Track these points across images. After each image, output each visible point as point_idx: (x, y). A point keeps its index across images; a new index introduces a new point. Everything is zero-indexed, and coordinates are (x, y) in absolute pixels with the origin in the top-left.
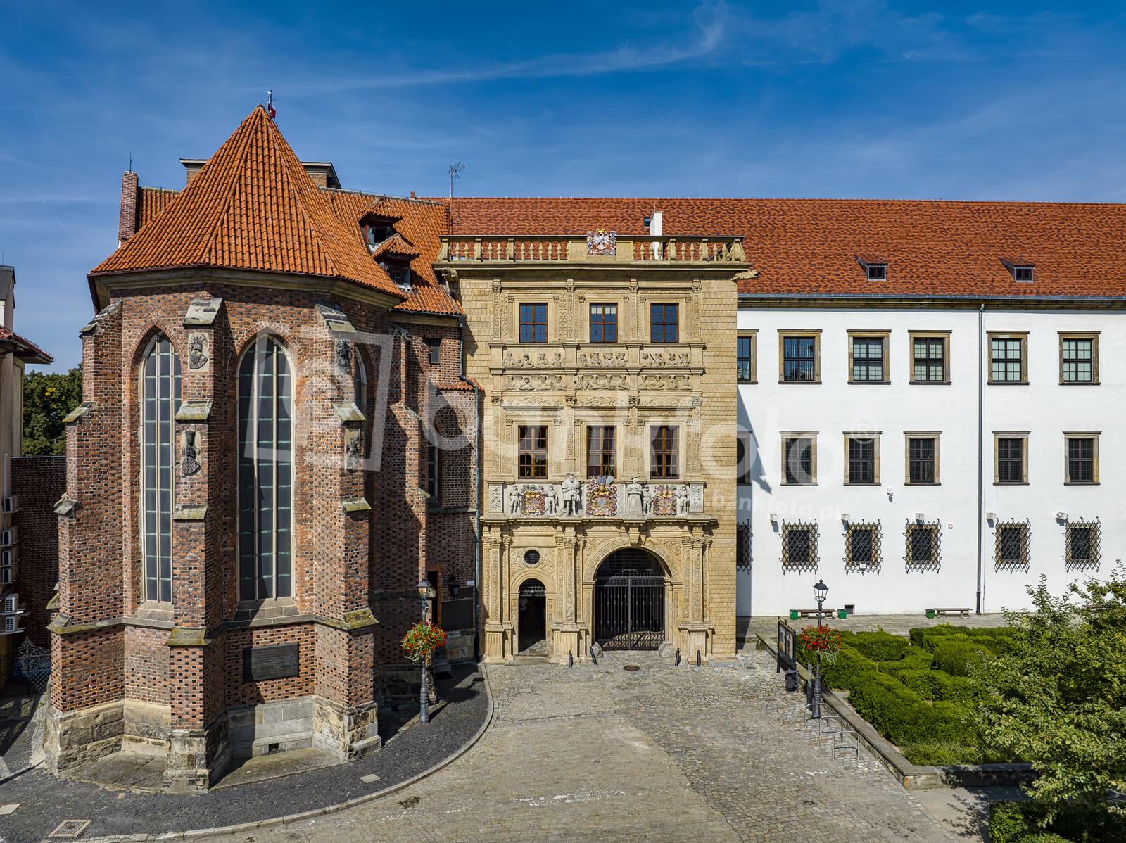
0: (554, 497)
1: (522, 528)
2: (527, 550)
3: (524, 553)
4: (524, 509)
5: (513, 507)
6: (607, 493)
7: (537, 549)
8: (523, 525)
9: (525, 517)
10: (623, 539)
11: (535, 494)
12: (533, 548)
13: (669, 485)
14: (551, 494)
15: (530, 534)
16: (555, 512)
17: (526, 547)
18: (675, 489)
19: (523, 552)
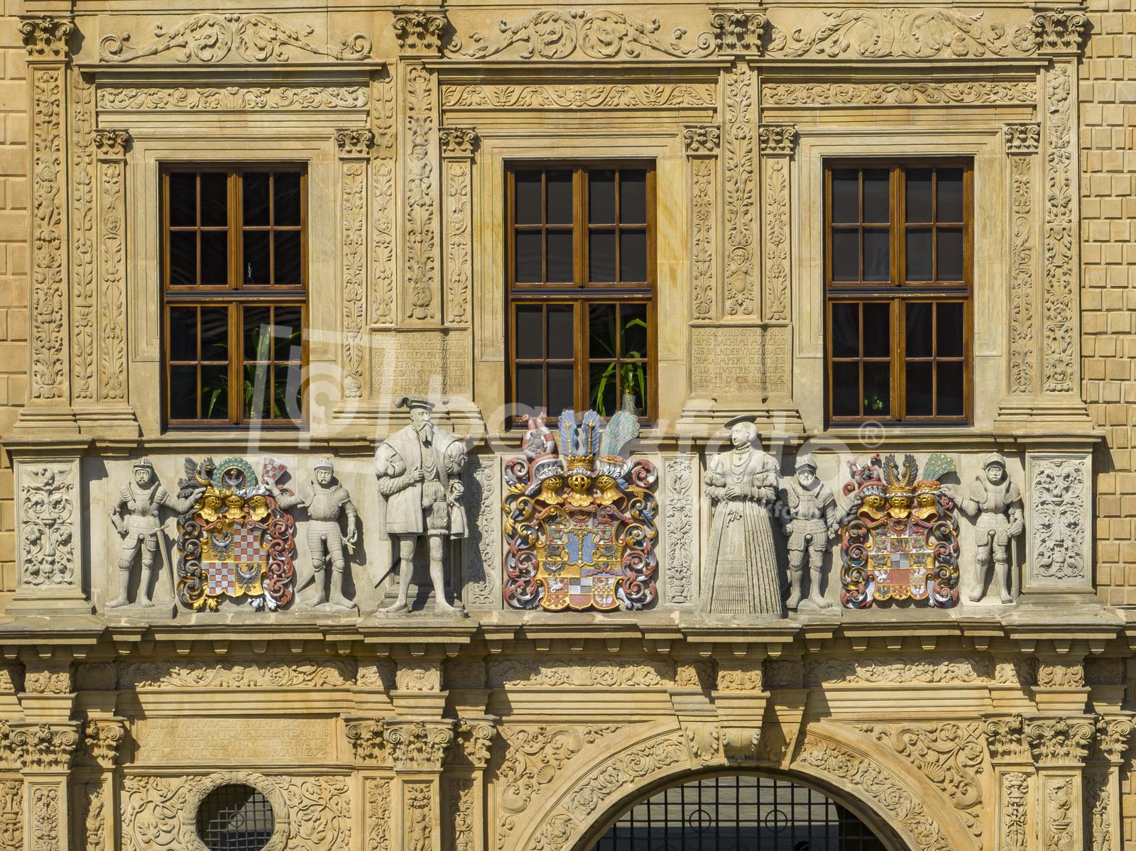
0: (340, 517)
1: (181, 678)
2: (208, 783)
3: (193, 801)
4: (192, 583)
5: (134, 568)
6: (609, 498)
7: (255, 779)
8: (190, 662)
9: (194, 619)
10: (692, 727)
11: (245, 503)
12: (240, 777)
13: (922, 458)
14: (322, 502)
15: (222, 703)
16: (349, 591)
17: (201, 771)
18: (950, 477)
19: (190, 793)
